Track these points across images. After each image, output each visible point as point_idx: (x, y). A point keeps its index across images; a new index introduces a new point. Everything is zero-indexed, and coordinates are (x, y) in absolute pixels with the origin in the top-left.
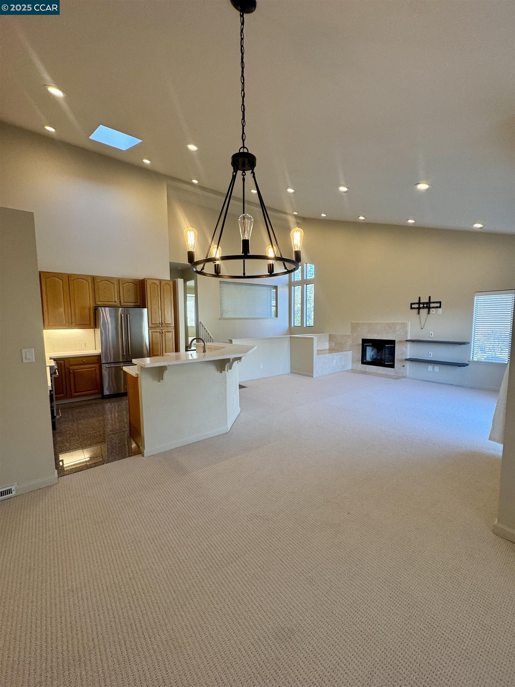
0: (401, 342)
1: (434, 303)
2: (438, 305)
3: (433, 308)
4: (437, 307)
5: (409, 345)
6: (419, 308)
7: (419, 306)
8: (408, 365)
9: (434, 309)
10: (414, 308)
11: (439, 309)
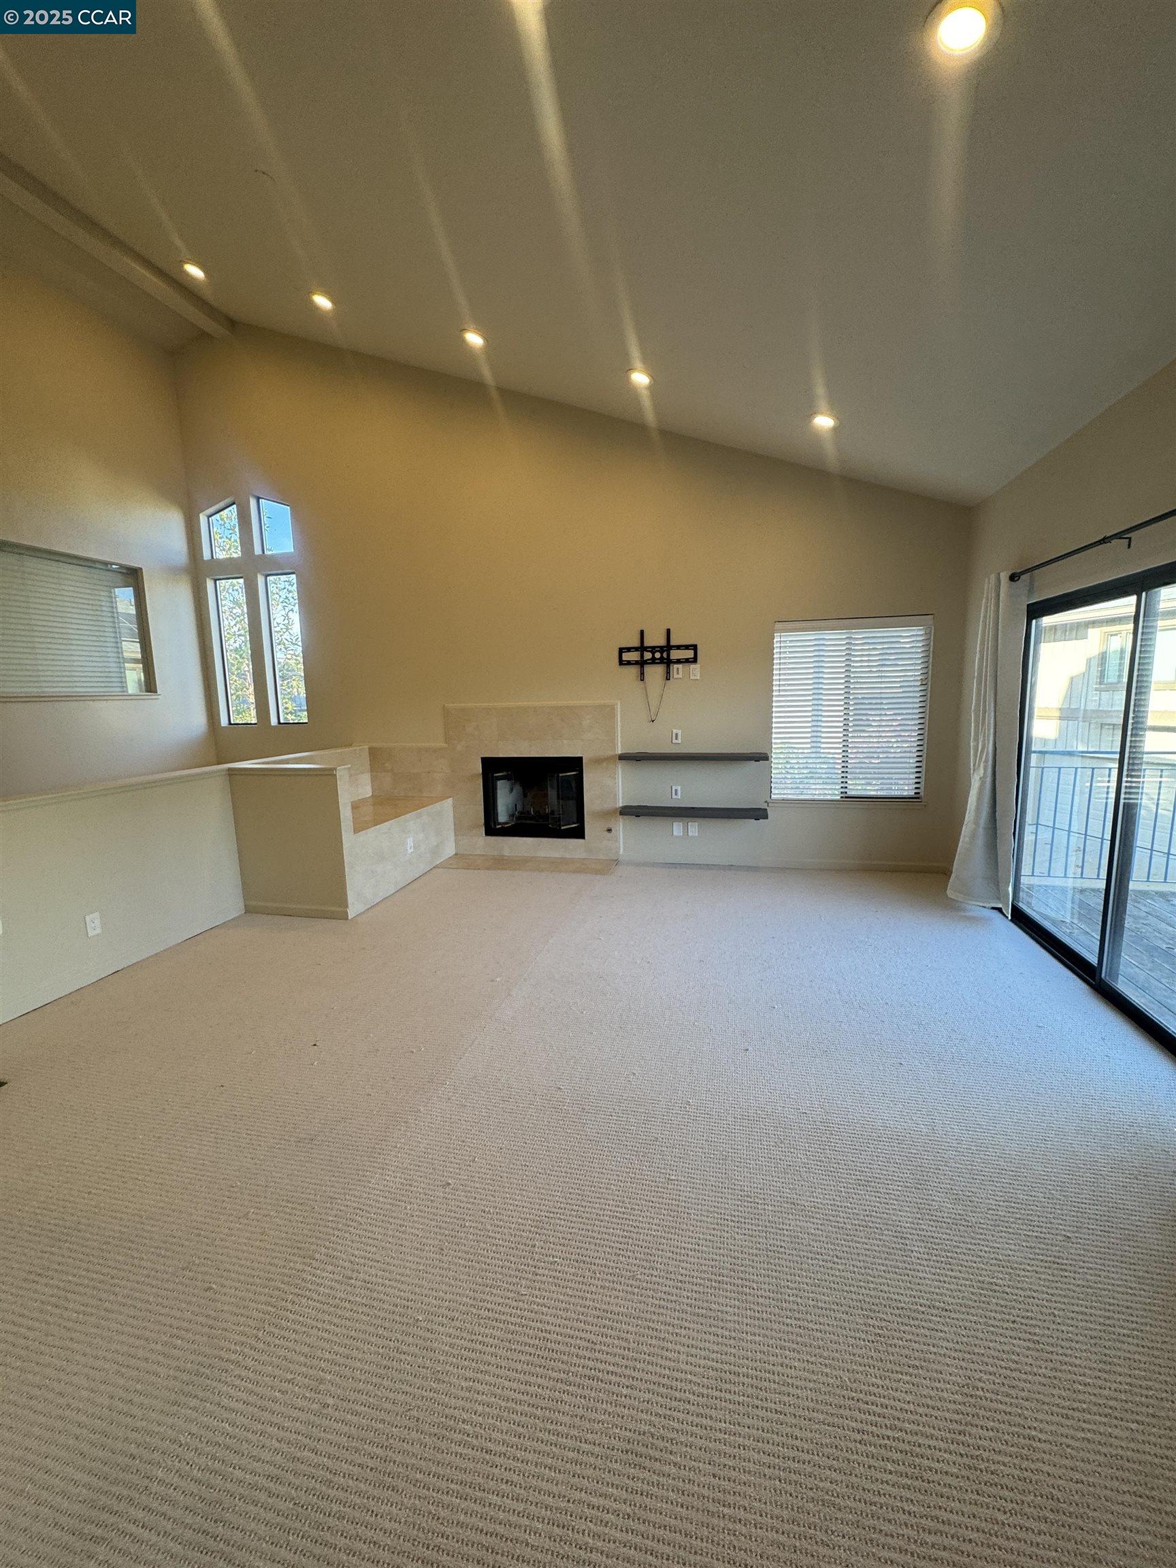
0: (598, 761)
1: (679, 647)
2: (689, 654)
3: (679, 661)
4: (687, 661)
5: (620, 770)
6: (642, 663)
7: (642, 656)
8: (622, 826)
9: (680, 666)
10: (629, 663)
11: (693, 666)
